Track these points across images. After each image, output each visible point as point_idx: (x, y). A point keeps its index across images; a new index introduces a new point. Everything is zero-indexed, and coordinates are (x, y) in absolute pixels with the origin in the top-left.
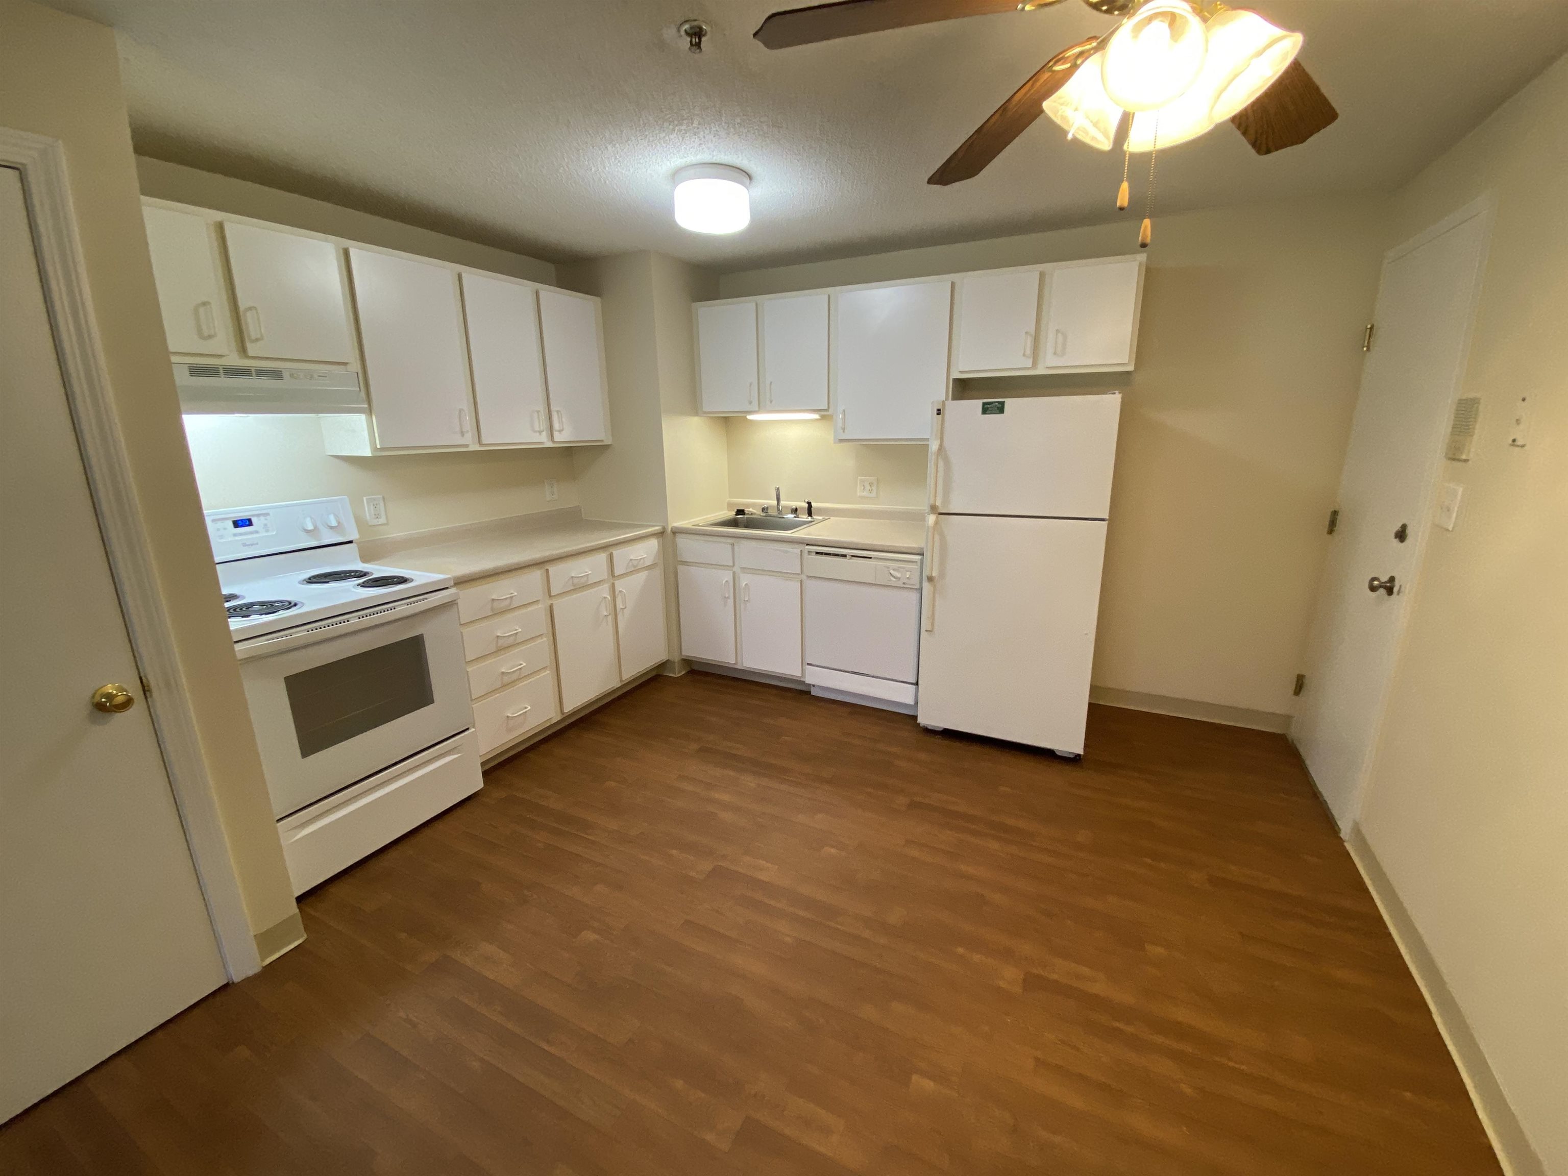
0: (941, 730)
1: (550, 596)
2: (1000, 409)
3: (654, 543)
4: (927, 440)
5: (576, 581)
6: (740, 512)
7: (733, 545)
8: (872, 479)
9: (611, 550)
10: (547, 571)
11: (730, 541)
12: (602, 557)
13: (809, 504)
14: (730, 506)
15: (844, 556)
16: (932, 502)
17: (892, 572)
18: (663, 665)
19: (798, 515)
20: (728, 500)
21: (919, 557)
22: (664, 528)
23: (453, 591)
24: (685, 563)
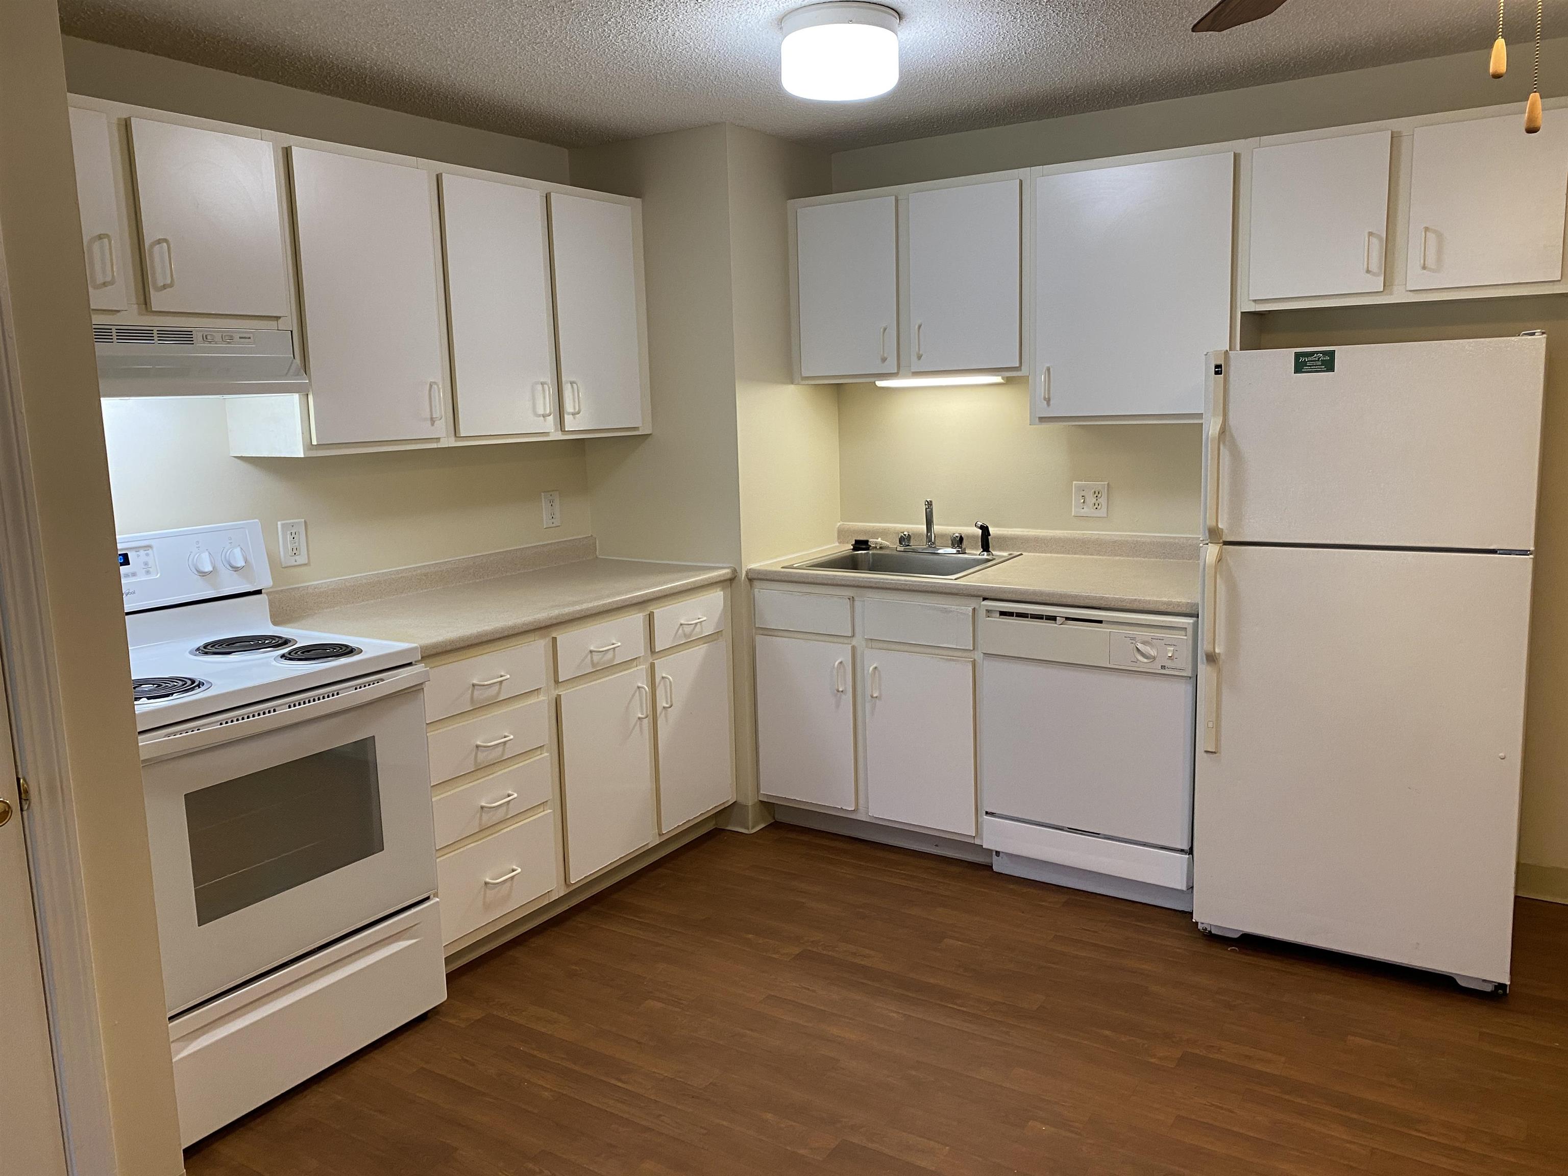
0: (1236, 936)
1: (557, 682)
2: (1329, 365)
3: (717, 597)
4: (1200, 416)
5: (596, 657)
6: (861, 544)
7: (852, 599)
8: (1100, 485)
9: (651, 609)
10: (554, 639)
11: (849, 592)
12: (637, 619)
13: (985, 529)
14: (842, 534)
15: (1053, 618)
16: (1211, 523)
17: (1140, 646)
18: (725, 812)
19: (965, 549)
20: (839, 524)
21: (1191, 620)
22: (734, 571)
23: (419, 668)
24: (768, 632)
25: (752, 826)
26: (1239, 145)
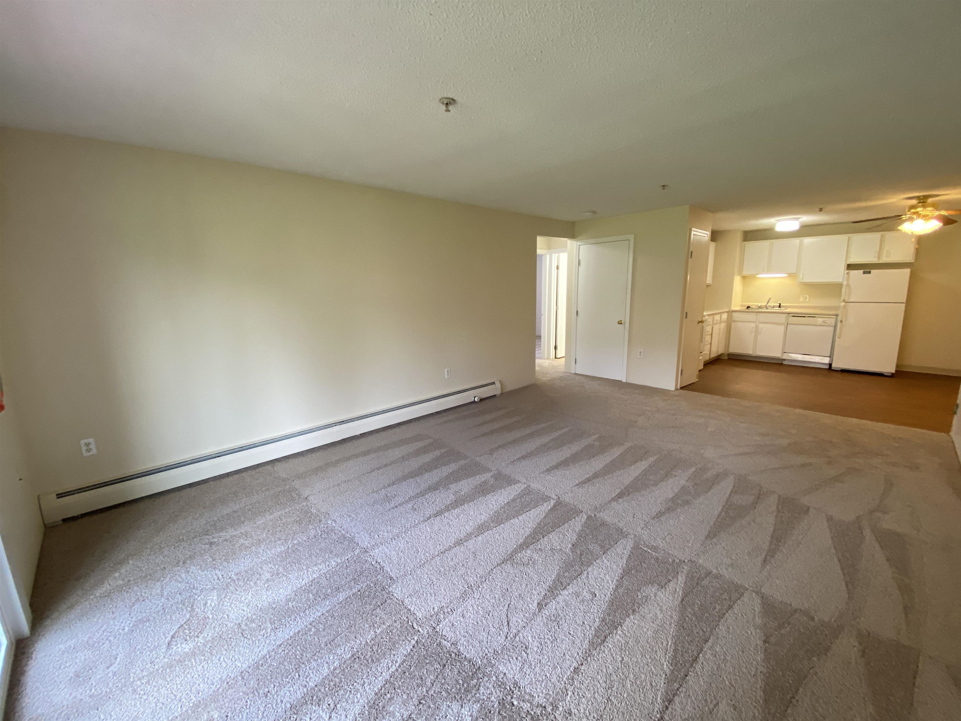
0: (841, 369)
3: (727, 314)
4: (843, 282)
6: (749, 307)
7: (757, 315)
11: (755, 313)
13: (780, 304)
14: (742, 305)
15: (805, 317)
17: (823, 321)
21: (835, 317)
22: (729, 310)
24: (735, 321)
25: (726, 358)
26: (849, 235)
